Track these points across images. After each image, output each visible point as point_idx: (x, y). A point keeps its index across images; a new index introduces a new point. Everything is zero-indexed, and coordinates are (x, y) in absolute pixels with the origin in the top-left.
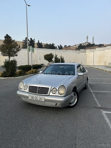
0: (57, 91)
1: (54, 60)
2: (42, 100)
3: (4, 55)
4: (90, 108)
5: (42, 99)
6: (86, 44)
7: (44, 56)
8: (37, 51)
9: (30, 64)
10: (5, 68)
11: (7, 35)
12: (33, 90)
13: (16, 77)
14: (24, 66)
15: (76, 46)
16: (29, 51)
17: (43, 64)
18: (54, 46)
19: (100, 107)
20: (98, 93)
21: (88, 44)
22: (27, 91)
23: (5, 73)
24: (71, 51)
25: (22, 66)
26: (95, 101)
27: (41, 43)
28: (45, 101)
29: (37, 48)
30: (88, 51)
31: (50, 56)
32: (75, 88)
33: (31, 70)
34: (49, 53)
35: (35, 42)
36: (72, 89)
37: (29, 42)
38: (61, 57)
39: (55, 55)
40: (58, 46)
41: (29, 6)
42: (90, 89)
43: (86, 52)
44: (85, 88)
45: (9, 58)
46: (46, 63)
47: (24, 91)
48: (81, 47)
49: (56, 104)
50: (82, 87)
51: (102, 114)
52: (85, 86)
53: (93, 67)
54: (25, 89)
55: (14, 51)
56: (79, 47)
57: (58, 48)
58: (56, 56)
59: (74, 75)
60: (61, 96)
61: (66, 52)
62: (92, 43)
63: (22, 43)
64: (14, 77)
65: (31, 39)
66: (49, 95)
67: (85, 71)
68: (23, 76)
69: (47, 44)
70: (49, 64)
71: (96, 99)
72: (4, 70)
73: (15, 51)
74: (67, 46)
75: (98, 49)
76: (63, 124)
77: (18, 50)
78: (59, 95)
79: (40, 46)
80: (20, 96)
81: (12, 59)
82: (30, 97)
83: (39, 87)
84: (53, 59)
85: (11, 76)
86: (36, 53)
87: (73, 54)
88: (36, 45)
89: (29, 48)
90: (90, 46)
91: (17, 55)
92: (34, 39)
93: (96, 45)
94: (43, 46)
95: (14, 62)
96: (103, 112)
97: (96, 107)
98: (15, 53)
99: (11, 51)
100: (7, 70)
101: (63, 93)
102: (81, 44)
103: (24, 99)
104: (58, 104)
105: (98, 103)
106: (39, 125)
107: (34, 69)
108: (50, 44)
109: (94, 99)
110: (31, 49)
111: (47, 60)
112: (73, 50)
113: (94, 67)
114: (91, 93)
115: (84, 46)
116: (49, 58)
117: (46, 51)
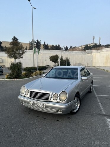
0: (58, 97)
1: (59, 62)
2: (43, 107)
3: (10, 58)
4: (94, 115)
5: (43, 105)
6: (93, 45)
7: (49, 57)
8: (43, 53)
9: (36, 66)
10: (10, 70)
11: (14, 37)
12: (34, 95)
13: (21, 79)
14: (29, 67)
15: (82, 47)
16: (35, 52)
17: (48, 66)
18: (60, 47)
19: (105, 114)
20: (102, 98)
21: (94, 44)
22: (28, 96)
23: (11, 75)
24: (77, 52)
25: (28, 68)
26: (100, 107)
27: (47, 44)
28: (45, 107)
29: (44, 49)
30: (94, 52)
31: (55, 58)
32: (78, 93)
33: (36, 72)
34: (54, 55)
35: (41, 44)
36: (75, 94)
37: (35, 43)
38: (67, 59)
39: (60, 57)
40: (64, 47)
41: (34, 8)
42: (95, 93)
43: (92, 53)
44: (90, 92)
45: (15, 60)
46: (52, 64)
47: (25, 96)
48: (87, 48)
49: (57, 111)
50: (87, 91)
51: (106, 123)
52: (89, 90)
53: (99, 68)
54: (27, 94)
55: (19, 54)
56: (85, 48)
57: (63, 49)
58: (62, 57)
59: (77, 79)
60: (62, 102)
61: (72, 53)
62: (98, 44)
63: (29, 44)
64: (20, 79)
65: (37, 41)
66: (50, 101)
67: (90, 74)
68: (28, 78)
69: (53, 45)
70: (54, 65)
71: (100, 104)
72: (10, 72)
73: (21, 53)
74: (73, 47)
75: (104, 50)
76: (63, 133)
77: (24, 53)
78: (60, 102)
79: (46, 47)
80: (21, 101)
81: (17, 61)
82: (30, 102)
83: (40, 93)
84: (59, 60)
85: (17, 78)
86: (42, 54)
87: (78, 55)
88: (42, 47)
89: (34, 50)
90: (97, 47)
91: (22, 58)
92: (40, 41)
93: (103, 46)
94: (49, 48)
95: (20, 64)
96: (108, 120)
97: (100, 114)
98: (21, 55)
99: (17, 54)
100: (12, 71)
101: (65, 99)
102: (87, 45)
103: (25, 104)
104: (59, 111)
105: (102, 109)
106: (38, 134)
107: (40, 70)
108: (56, 46)
109: (98, 104)
110: (36, 51)
111: (53, 61)
112: (79, 51)
113: (101, 68)
114: (96, 97)
115: (91, 46)
116: (54, 59)
117: (52, 53)
